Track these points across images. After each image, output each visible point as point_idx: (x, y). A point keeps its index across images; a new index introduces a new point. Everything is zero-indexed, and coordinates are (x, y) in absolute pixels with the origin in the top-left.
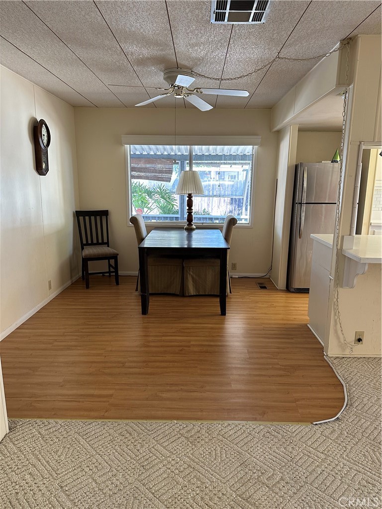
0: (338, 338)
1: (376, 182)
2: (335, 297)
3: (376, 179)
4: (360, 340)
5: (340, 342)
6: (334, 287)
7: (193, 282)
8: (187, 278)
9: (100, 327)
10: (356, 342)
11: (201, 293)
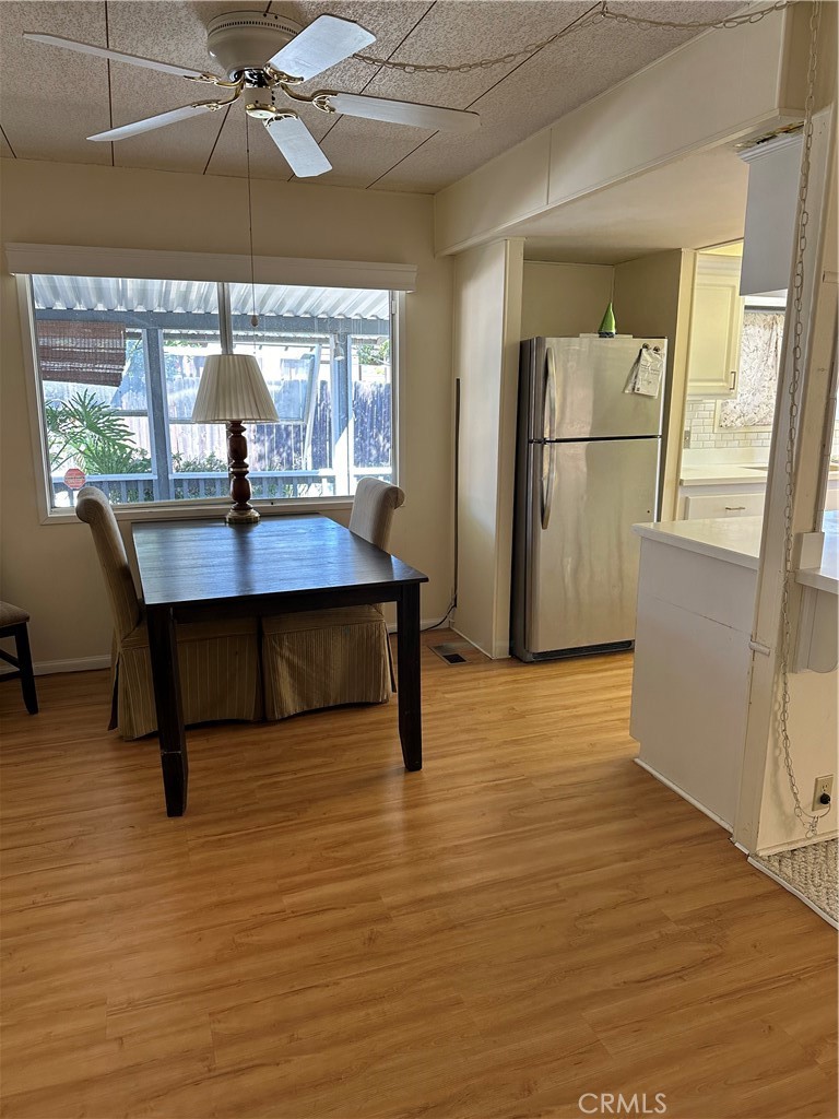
0: (779, 804)
1: (689, 384)
2: (776, 701)
3: (689, 377)
4: (825, 800)
5: (783, 813)
6: (777, 672)
7: (292, 676)
8: (275, 670)
9: (39, 897)
10: (817, 806)
11: (316, 705)
